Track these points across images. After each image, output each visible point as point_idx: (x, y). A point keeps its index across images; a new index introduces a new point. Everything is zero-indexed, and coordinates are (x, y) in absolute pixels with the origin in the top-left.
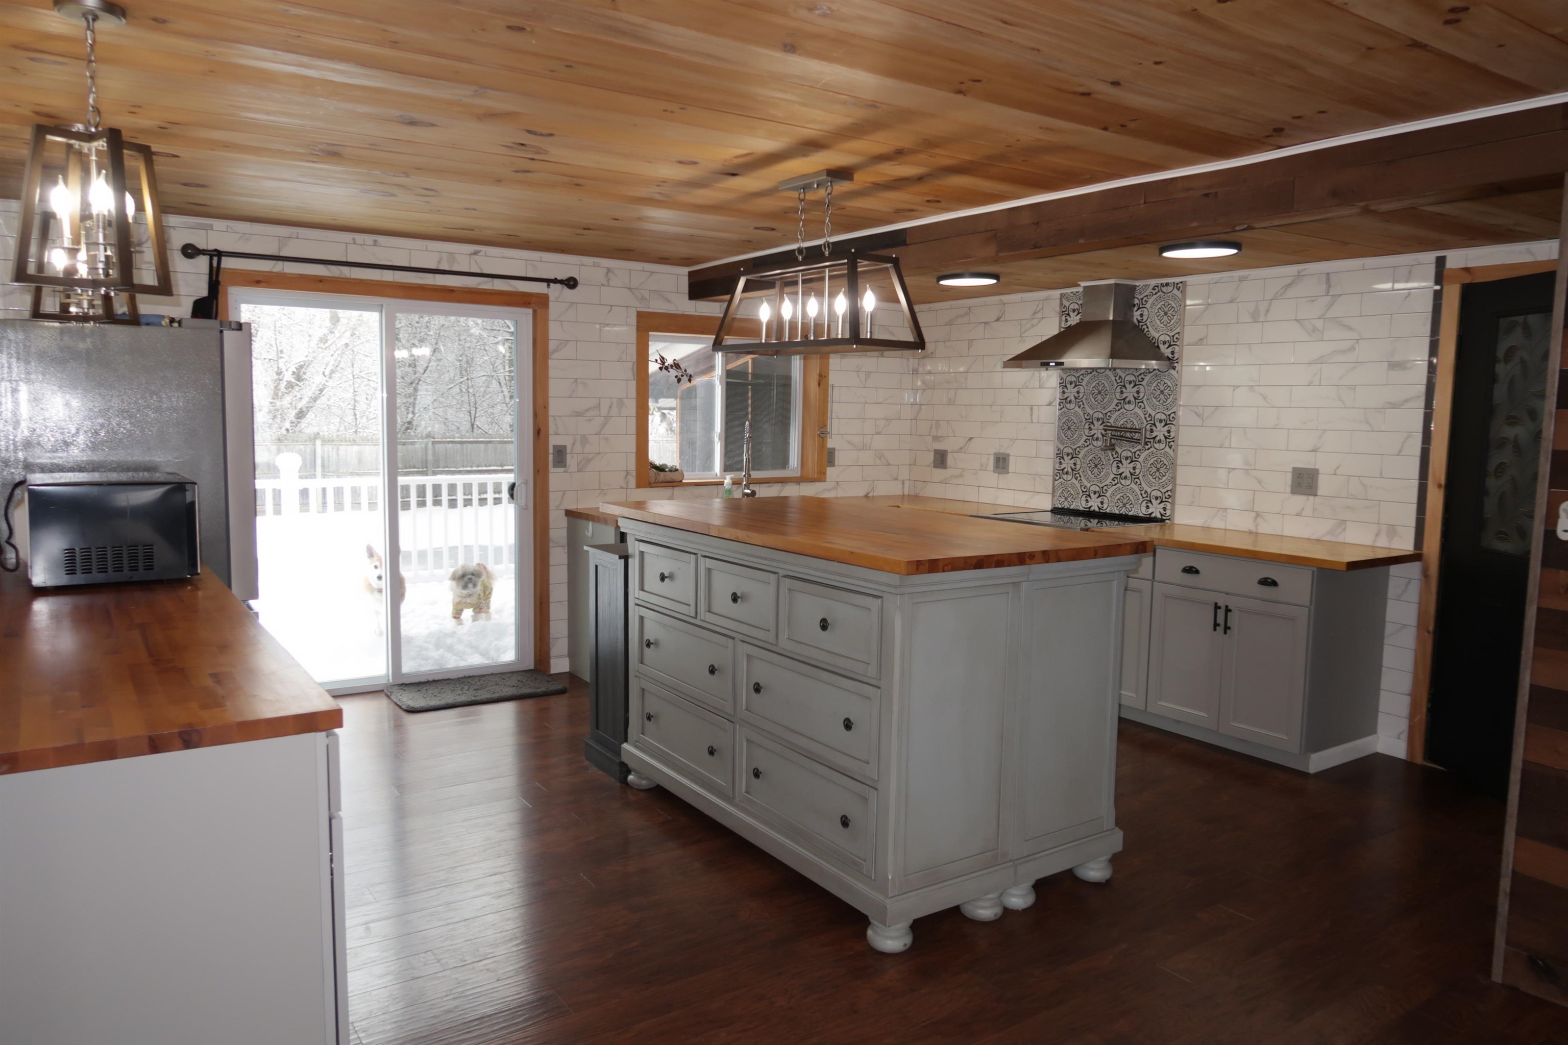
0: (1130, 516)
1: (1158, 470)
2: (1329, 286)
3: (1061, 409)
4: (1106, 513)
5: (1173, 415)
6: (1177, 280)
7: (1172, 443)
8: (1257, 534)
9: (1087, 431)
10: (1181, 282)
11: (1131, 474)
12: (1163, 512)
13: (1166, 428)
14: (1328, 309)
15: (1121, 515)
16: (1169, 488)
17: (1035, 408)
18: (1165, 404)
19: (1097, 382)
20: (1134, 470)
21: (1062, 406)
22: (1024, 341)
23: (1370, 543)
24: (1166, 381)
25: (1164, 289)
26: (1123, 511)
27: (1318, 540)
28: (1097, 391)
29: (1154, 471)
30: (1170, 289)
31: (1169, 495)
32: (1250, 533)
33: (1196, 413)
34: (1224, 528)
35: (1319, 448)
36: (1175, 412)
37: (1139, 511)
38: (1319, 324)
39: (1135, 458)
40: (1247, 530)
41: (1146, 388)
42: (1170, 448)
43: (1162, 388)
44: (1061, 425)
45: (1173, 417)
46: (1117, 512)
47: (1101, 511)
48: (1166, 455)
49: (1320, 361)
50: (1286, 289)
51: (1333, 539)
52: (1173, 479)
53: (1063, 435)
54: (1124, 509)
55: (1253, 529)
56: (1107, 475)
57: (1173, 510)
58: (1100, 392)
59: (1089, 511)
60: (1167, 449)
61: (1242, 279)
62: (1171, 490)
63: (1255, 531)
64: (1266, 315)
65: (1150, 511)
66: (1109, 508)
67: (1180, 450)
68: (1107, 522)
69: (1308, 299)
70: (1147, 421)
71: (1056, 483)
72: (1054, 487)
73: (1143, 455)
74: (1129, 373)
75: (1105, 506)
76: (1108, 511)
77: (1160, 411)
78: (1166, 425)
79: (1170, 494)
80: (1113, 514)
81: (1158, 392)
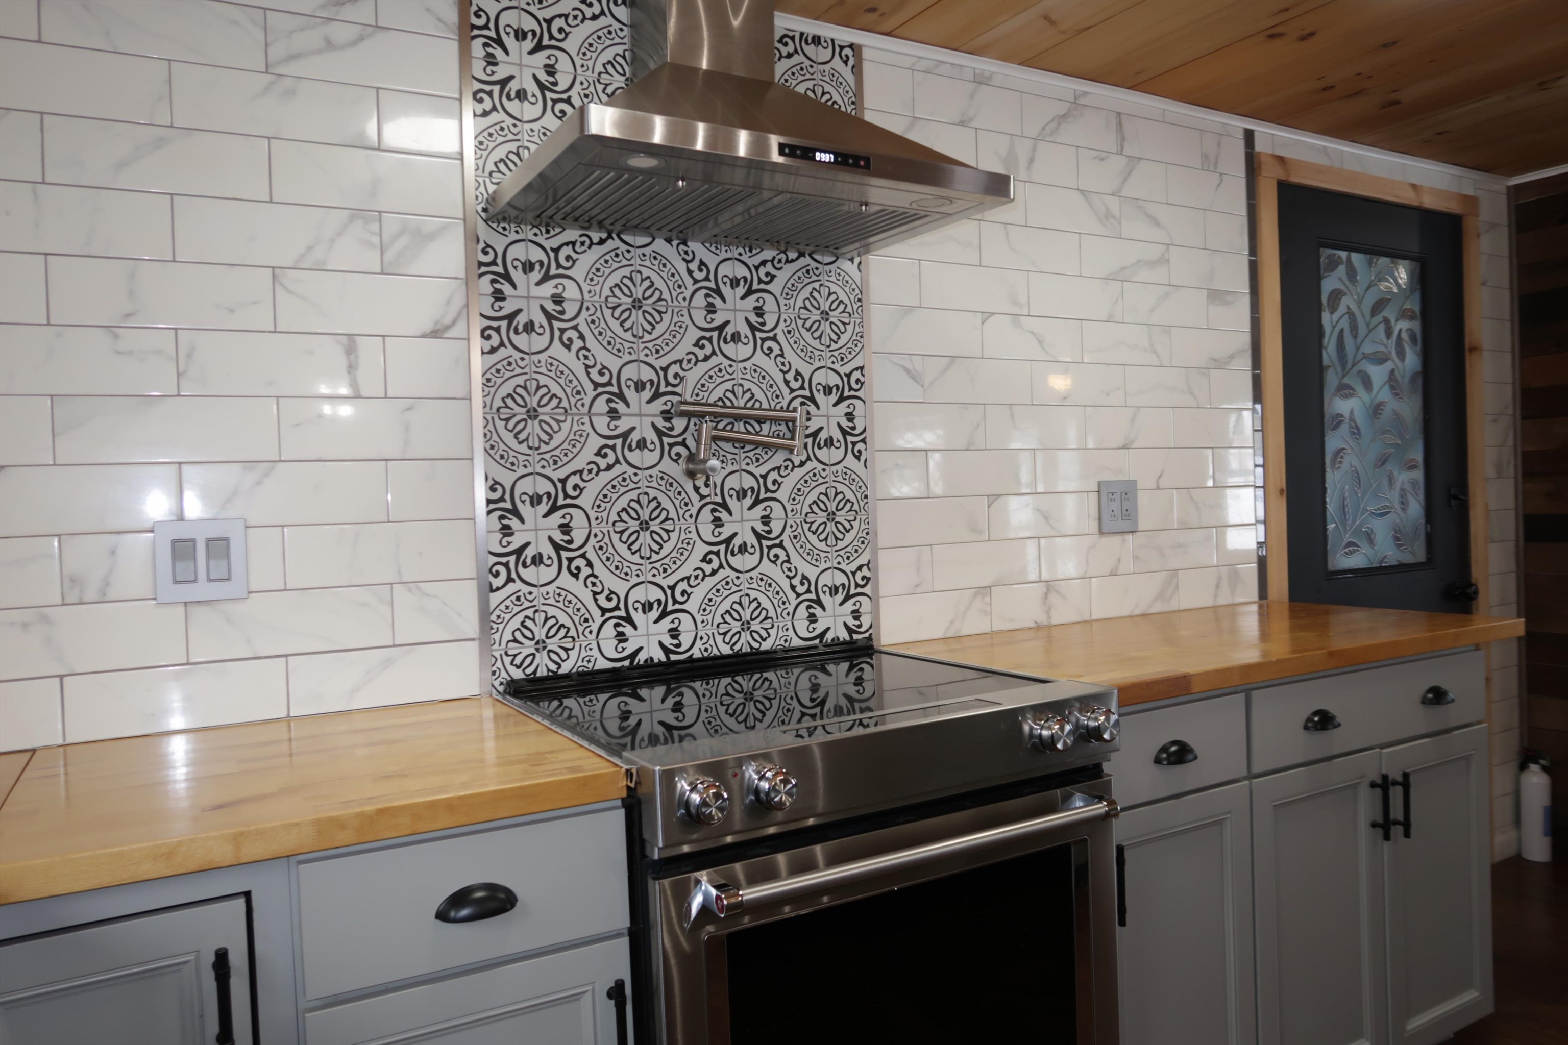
0: (766, 652)
1: (831, 516)
2: (1122, 140)
3: (493, 350)
4: (691, 660)
5: (856, 375)
6: (845, 35)
7: (860, 446)
8: (1049, 627)
9: (602, 423)
10: (851, 46)
11: (759, 537)
12: (851, 622)
13: (843, 408)
14: (1125, 181)
15: (738, 655)
16: (863, 560)
17: (368, 349)
18: (834, 346)
19: (626, 271)
20: (766, 524)
21: (495, 341)
22: (290, 93)
23: (1208, 602)
24: (834, 288)
25: (810, 50)
26: (744, 643)
27: (1144, 615)
28: (630, 300)
29: (820, 521)
30: (825, 55)
31: (863, 578)
32: (1038, 627)
33: (907, 371)
34: (988, 630)
35: (1132, 442)
36: (862, 368)
37: (791, 632)
38: (1114, 204)
39: (767, 490)
40: (1033, 625)
41: (782, 302)
42: (858, 458)
43: (825, 306)
44: (498, 403)
45: (858, 381)
46: (726, 650)
47: (673, 657)
48: (849, 477)
49: (1119, 276)
50: (1059, 124)
51: (1165, 608)
52: (867, 539)
53: (509, 438)
54: (746, 637)
55: (1042, 619)
56: (685, 548)
57: (876, 612)
58: (637, 304)
59: (631, 668)
60: (850, 461)
61: (981, 80)
62: (868, 565)
63: (1045, 623)
64: (1029, 168)
65: (820, 627)
66: (699, 643)
67: (881, 461)
68: (697, 685)
69: (1096, 153)
70: (792, 391)
71: (495, 598)
72: (485, 612)
73: (789, 483)
74: (729, 255)
75: (686, 640)
76: (696, 653)
77: (822, 364)
78: (841, 399)
79: (868, 574)
80: (715, 658)
81: (815, 315)
